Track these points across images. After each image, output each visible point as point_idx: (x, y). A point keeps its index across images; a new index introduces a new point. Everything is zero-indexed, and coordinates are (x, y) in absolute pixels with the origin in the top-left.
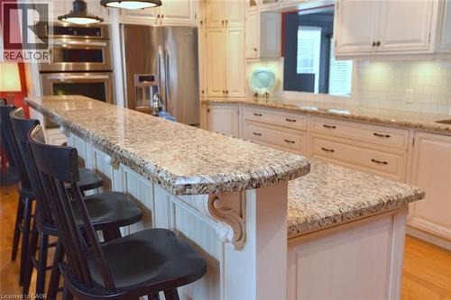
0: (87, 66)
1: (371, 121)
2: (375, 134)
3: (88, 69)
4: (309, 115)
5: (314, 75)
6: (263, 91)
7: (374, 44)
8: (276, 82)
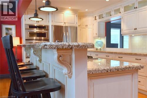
0: (43, 38)
1: (134, 54)
2: (136, 59)
3: (43, 39)
4: (113, 54)
5: (118, 44)
6: (99, 48)
7: (135, 29)
8: (104, 45)
